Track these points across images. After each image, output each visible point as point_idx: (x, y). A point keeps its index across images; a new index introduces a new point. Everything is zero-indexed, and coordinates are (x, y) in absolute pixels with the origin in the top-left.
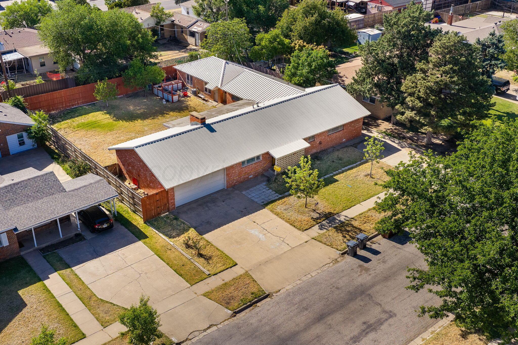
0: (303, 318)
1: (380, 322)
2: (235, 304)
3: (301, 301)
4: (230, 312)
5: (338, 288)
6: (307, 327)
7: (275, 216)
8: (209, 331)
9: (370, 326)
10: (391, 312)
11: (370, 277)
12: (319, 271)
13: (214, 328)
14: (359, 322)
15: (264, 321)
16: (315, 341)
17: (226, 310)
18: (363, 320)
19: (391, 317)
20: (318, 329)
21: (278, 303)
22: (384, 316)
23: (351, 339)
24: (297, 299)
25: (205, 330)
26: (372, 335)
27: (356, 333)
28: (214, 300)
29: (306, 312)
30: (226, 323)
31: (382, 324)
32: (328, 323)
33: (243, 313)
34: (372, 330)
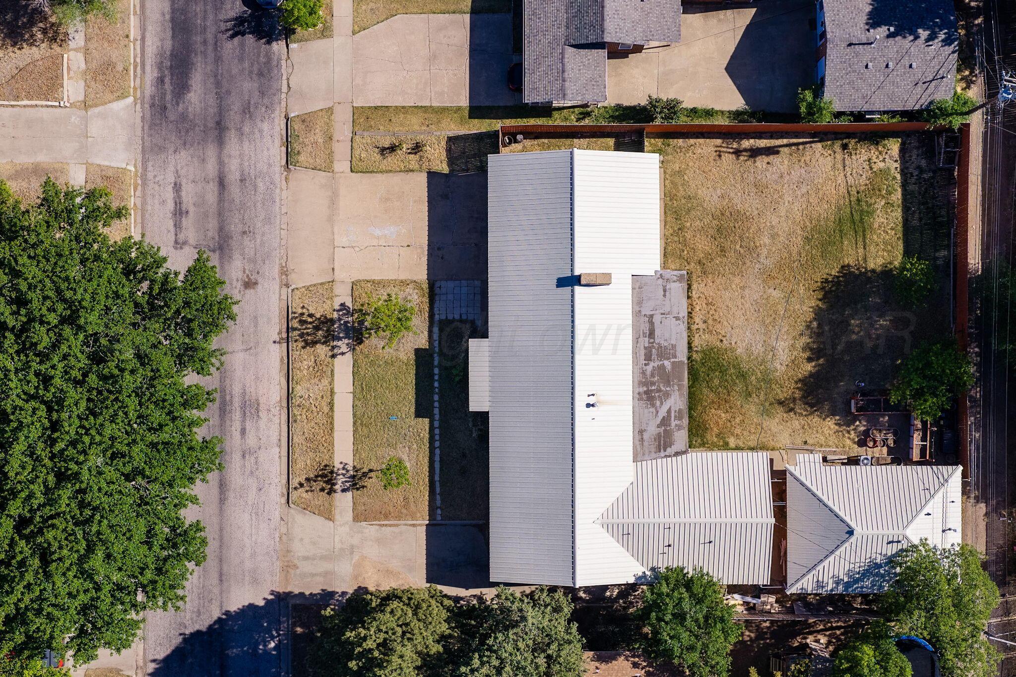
0: (233, 168)
1: (178, 226)
2: (297, 126)
3: (255, 187)
4: (292, 115)
5: (244, 233)
6: (221, 163)
7: (402, 277)
8: (285, 82)
9: (181, 213)
10: (181, 248)
11: (235, 278)
12: (283, 242)
13: (285, 89)
14: (192, 209)
15: (257, 135)
16: (202, 155)
17: (297, 113)
18: (191, 214)
19: (176, 242)
20: (211, 167)
21: (270, 165)
22: (181, 237)
23: (180, 185)
24: (261, 186)
25: (288, 79)
26: (170, 205)
27: (183, 194)
28: (315, 112)
29: (237, 176)
30: (283, 104)
31: (175, 225)
32: (211, 183)
33: (283, 126)
34: (175, 210)
